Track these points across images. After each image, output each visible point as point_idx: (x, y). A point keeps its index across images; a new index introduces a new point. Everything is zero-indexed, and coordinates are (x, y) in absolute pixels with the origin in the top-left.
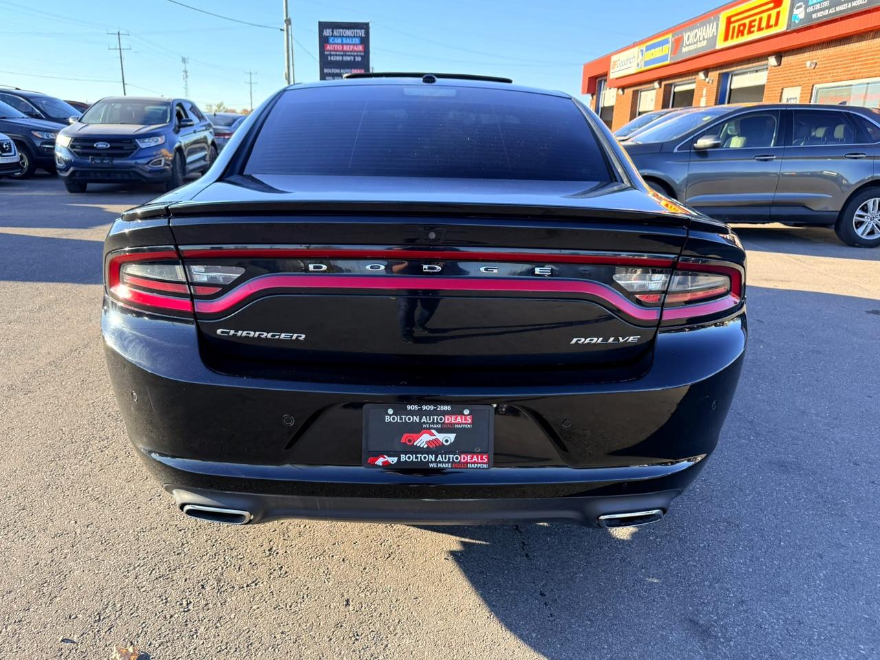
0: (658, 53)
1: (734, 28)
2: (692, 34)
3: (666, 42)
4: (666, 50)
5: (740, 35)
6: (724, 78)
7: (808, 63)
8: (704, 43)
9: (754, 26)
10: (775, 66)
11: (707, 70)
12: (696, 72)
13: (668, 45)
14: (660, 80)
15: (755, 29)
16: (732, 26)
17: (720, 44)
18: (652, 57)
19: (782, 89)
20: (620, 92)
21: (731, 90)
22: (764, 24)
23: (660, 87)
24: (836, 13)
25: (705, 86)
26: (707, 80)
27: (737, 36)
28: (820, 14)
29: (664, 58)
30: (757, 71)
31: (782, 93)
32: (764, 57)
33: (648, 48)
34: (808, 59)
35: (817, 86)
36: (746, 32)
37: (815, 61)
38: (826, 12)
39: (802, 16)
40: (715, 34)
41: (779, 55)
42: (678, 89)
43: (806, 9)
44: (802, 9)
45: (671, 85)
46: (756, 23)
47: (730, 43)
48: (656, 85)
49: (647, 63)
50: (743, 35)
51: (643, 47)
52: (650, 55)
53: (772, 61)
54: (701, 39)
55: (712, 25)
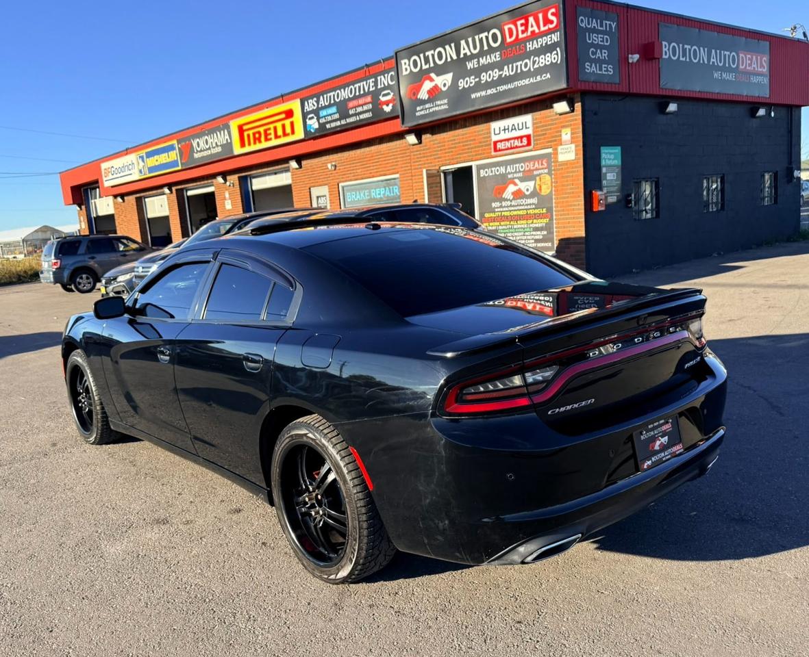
0: (163, 159)
1: (249, 136)
2: (201, 141)
3: (172, 148)
4: (173, 156)
5: (257, 141)
6: (244, 182)
7: (329, 166)
8: (219, 149)
9: (270, 134)
10: (297, 169)
11: (224, 175)
12: (214, 176)
13: (175, 151)
14: (170, 186)
15: (272, 136)
16: (246, 134)
17: (238, 150)
18: (157, 164)
19: (310, 189)
20: (119, 199)
21: (253, 191)
22: (280, 132)
23: (172, 192)
24: (347, 124)
25: (226, 190)
26: (228, 183)
27: (255, 143)
28: (333, 125)
29: (174, 163)
30: (276, 174)
31: (310, 192)
32: (286, 160)
33: (149, 155)
34: (329, 161)
35: (340, 185)
36: (263, 138)
37: (334, 163)
38: (338, 123)
39: (316, 126)
40: (229, 141)
41: (299, 159)
42: (190, 193)
43: (318, 120)
44: (315, 120)
45: (182, 189)
46: (272, 131)
47: (247, 149)
48: (166, 190)
49: (151, 169)
50: (260, 142)
51: (143, 153)
52: (152, 162)
53: (294, 164)
54: (214, 145)
55: (222, 132)
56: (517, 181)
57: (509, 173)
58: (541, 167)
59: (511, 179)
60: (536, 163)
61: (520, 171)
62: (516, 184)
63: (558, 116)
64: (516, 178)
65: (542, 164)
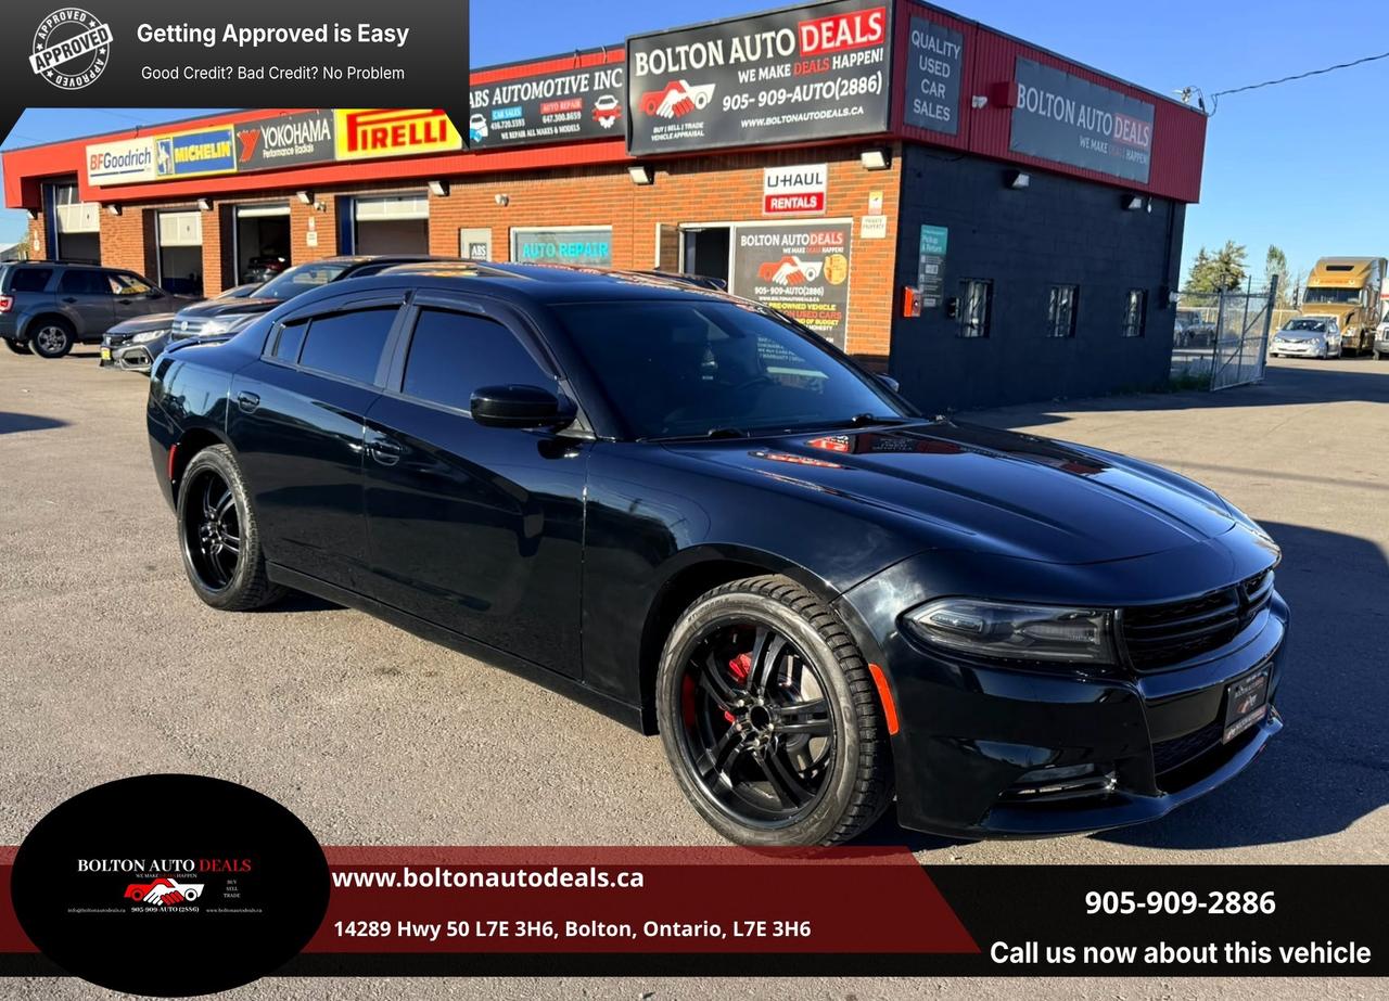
0: (205, 152)
1: (365, 134)
2: (279, 133)
3: (224, 136)
4: (225, 149)
5: (379, 145)
6: (343, 206)
7: (498, 198)
8: (310, 149)
9: (403, 135)
10: (440, 196)
11: (311, 190)
12: (292, 190)
13: (228, 143)
14: (210, 198)
15: (407, 139)
16: (360, 130)
17: (342, 153)
18: (193, 159)
19: (459, 230)
20: (112, 210)
21: (356, 222)
22: (420, 134)
23: (211, 208)
24: (537, 137)
25: (312, 215)
26: (316, 205)
27: (374, 146)
28: (513, 135)
29: (227, 162)
30: (400, 199)
31: (459, 235)
32: (424, 180)
33: (179, 143)
34: (498, 191)
35: (512, 230)
36: (389, 140)
37: (505, 195)
38: (522, 134)
39: (484, 133)
40: (329, 137)
41: (446, 181)
42: (243, 213)
43: (489, 124)
44: (483, 123)
45: (230, 206)
46: (407, 132)
47: (359, 154)
48: (203, 204)
49: (180, 167)
50: (384, 145)
51: (170, 137)
53: (436, 188)
54: (301, 141)
55: (318, 122)
56: (796, 259)
57: (785, 246)
58: (833, 242)
59: (787, 255)
60: (827, 236)
61: (801, 246)
62: (794, 264)
63: (866, 172)
64: (794, 254)
65: (836, 239)
